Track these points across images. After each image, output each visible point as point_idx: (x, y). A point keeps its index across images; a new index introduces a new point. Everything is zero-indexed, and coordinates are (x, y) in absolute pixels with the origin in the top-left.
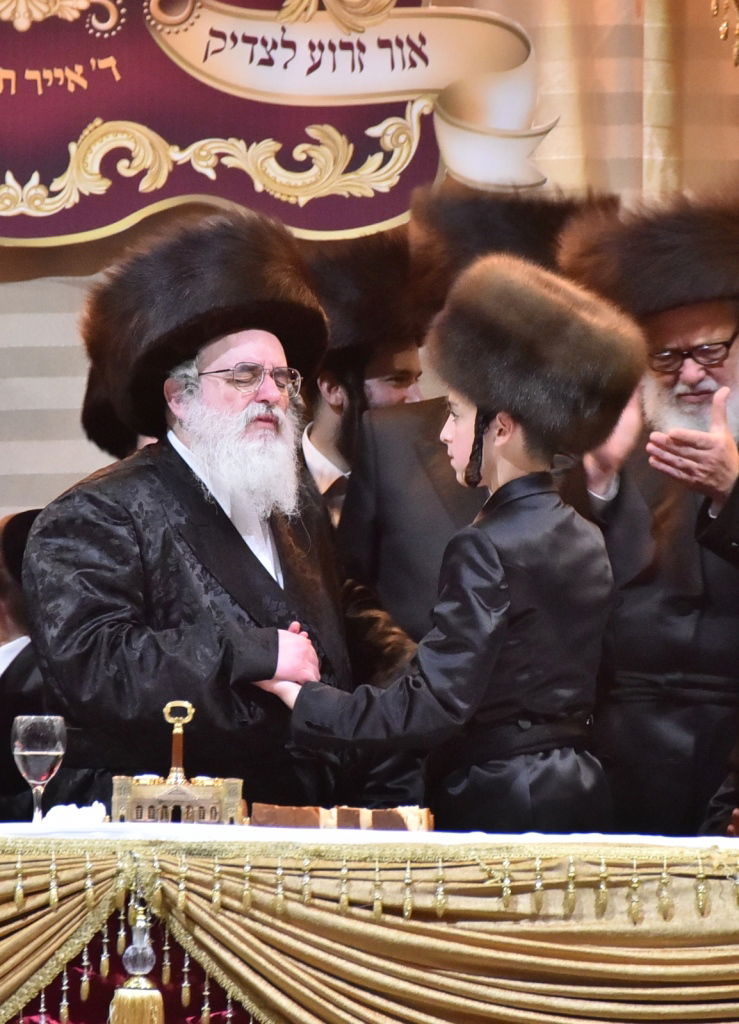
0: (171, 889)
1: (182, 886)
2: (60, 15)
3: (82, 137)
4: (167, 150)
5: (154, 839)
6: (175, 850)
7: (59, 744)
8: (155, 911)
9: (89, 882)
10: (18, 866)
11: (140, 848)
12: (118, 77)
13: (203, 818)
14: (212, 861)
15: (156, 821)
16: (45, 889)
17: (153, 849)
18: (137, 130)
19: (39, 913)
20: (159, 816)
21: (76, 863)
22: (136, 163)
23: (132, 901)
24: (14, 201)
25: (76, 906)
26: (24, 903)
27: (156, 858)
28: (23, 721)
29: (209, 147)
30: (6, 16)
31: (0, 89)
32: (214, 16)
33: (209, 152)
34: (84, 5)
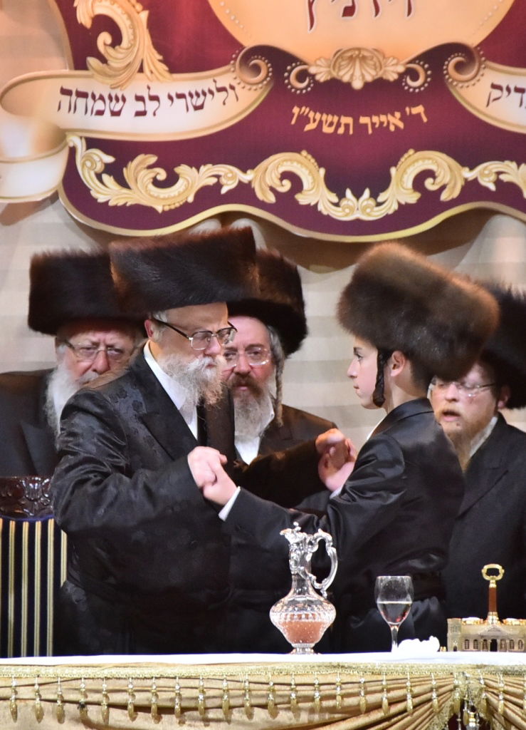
0: (493, 699)
1: (501, 697)
2: (385, 77)
3: (400, 163)
4: (460, 170)
5: (479, 664)
6: (495, 671)
7: (409, 597)
8: (482, 715)
9: (434, 695)
10: (384, 683)
11: (471, 670)
12: (425, 120)
13: (513, 648)
14: (522, 679)
15: (479, 651)
16: (403, 699)
17: (479, 671)
18: (438, 157)
19: (400, 717)
20: (482, 647)
21: (424, 681)
22: (438, 180)
23: (466, 708)
24: (352, 210)
25: (426, 711)
26: (389, 709)
27: (481, 677)
28: (383, 580)
29: (491, 167)
30: (346, 79)
31: (341, 131)
32: (494, 74)
33: (490, 171)
34: (401, 69)
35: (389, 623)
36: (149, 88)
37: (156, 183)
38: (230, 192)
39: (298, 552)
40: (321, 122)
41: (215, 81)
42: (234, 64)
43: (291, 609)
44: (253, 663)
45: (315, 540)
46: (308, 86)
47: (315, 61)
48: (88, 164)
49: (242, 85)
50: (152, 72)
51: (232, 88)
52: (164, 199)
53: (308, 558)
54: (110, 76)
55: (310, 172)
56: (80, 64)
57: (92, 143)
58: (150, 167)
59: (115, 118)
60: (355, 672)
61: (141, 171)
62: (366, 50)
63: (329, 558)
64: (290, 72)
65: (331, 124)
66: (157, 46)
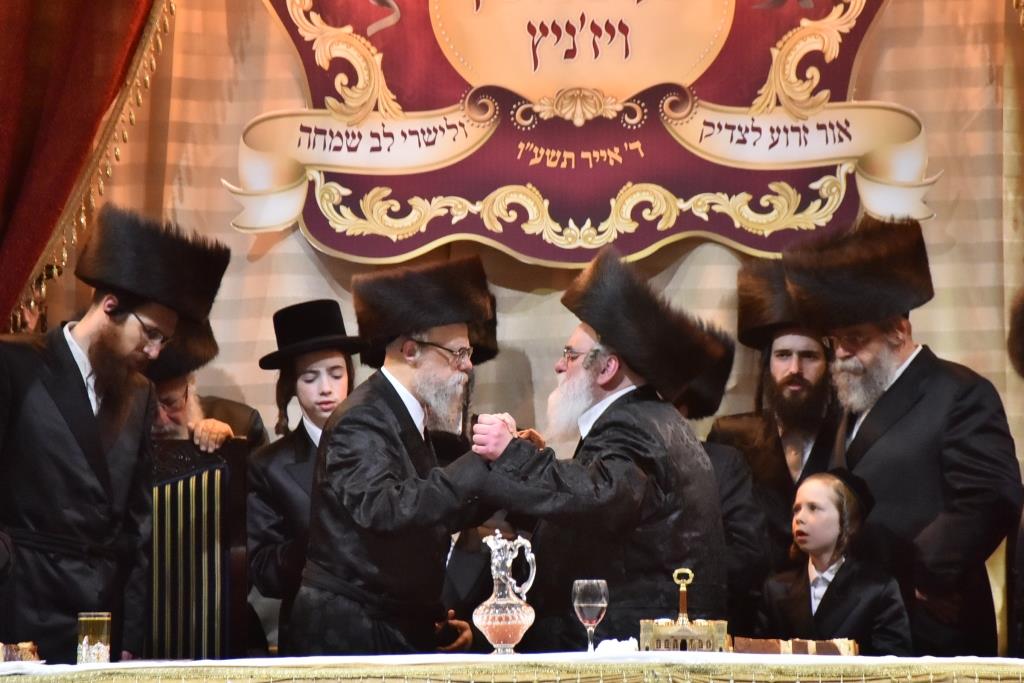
2: (604, 115)
3: (619, 195)
4: (675, 202)
5: (668, 662)
6: (683, 669)
7: (604, 599)
11: (661, 669)
12: (642, 154)
13: (702, 648)
15: (670, 650)
17: (668, 669)
18: (655, 189)
20: (672, 647)
22: (655, 211)
24: (574, 238)
27: (670, 675)
28: (580, 584)
29: (703, 199)
30: (568, 117)
31: (564, 165)
32: (706, 112)
33: (703, 202)
34: (620, 108)
35: (586, 624)
36: (383, 125)
37: (391, 214)
38: (460, 223)
39: (500, 558)
40: (545, 156)
41: (445, 119)
42: (463, 103)
43: (492, 611)
44: (455, 664)
45: (515, 546)
46: (533, 122)
47: (540, 100)
48: (327, 196)
49: (471, 122)
50: (386, 111)
51: (462, 125)
52: (399, 229)
53: (509, 564)
54: (347, 115)
55: (535, 203)
56: (318, 103)
57: (330, 177)
58: (385, 199)
59: (352, 154)
60: (552, 671)
61: (376, 203)
62: (587, 90)
63: (528, 564)
64: (516, 111)
65: (554, 159)
66: (391, 86)
